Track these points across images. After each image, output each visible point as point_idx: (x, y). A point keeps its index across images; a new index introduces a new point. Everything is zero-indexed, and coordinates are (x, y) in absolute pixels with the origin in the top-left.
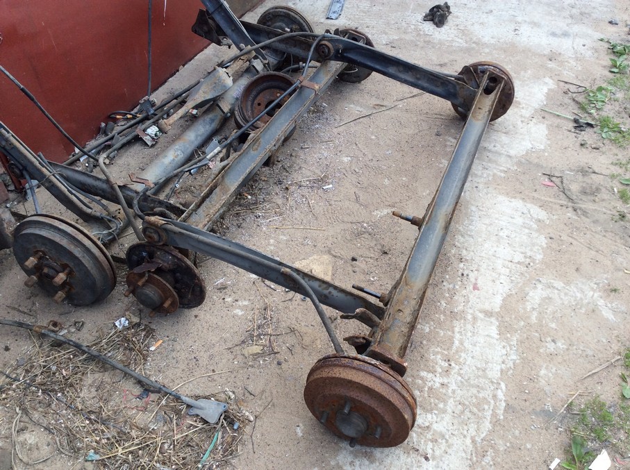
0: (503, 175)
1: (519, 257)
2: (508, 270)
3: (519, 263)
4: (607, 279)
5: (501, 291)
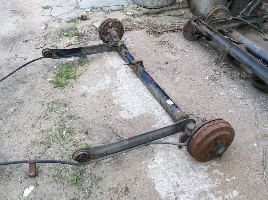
4: (87, 99)
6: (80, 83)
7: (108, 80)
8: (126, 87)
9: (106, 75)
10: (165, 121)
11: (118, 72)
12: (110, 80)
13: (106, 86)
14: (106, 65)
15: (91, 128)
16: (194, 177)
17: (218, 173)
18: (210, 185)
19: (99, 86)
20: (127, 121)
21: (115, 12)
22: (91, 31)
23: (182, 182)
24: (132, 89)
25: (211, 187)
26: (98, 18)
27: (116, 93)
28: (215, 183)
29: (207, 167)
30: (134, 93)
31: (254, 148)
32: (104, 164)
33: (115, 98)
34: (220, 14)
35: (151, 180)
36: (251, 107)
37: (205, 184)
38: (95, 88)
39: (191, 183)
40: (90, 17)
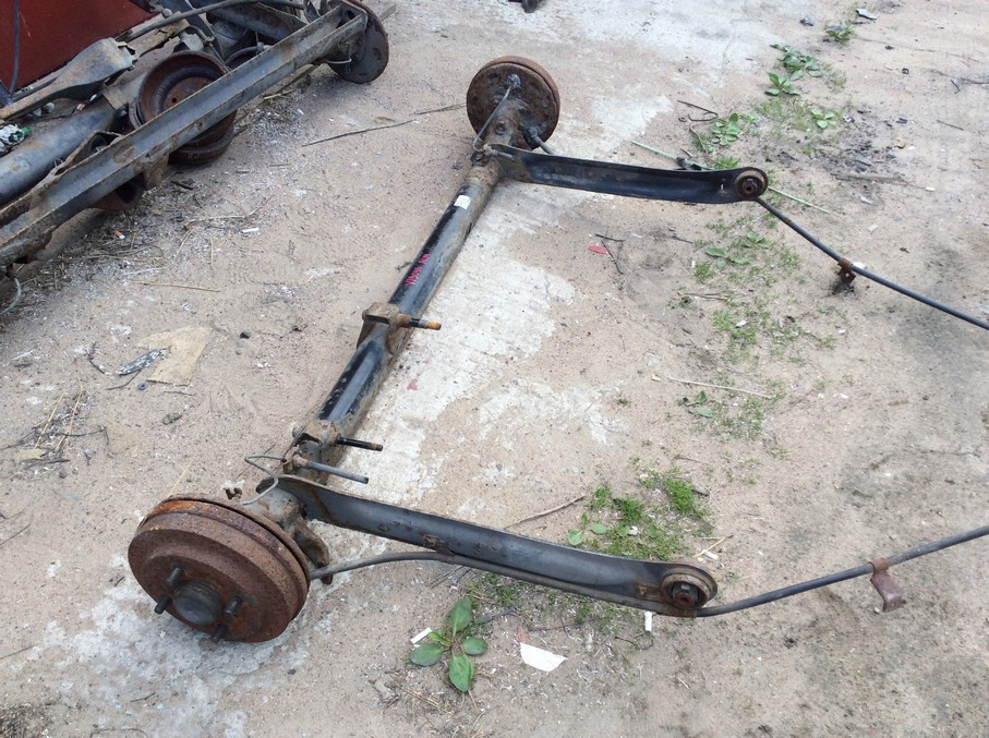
0: (531, 232)
1: (500, 348)
2: (474, 365)
3: (496, 356)
4: (620, 387)
5: (450, 394)
8: (481, 339)
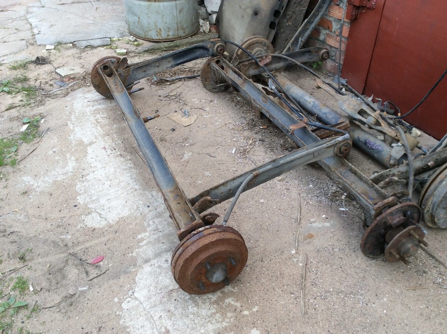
2: (93, 166)
3: (89, 174)
5: (90, 154)
6: (22, 173)
7: (71, 165)
8: (100, 173)
9: (68, 155)
10: (159, 227)
11: (90, 150)
12: (74, 164)
13: (66, 173)
14: (71, 138)
15: (31, 250)
16: (194, 314)
17: (232, 303)
18: (217, 324)
19: (54, 175)
20: (97, 231)
21: (97, 49)
22: (51, 82)
23: (174, 325)
24: (111, 177)
25: (219, 328)
26: (67, 60)
27: (84, 184)
28: (226, 319)
29: (216, 296)
30: (114, 184)
31: (291, 257)
32: (47, 309)
33: (80, 194)
34: (257, 49)
35: (125, 328)
36: (294, 193)
37: (209, 324)
38: (47, 179)
39: (188, 324)
40: (52, 58)
